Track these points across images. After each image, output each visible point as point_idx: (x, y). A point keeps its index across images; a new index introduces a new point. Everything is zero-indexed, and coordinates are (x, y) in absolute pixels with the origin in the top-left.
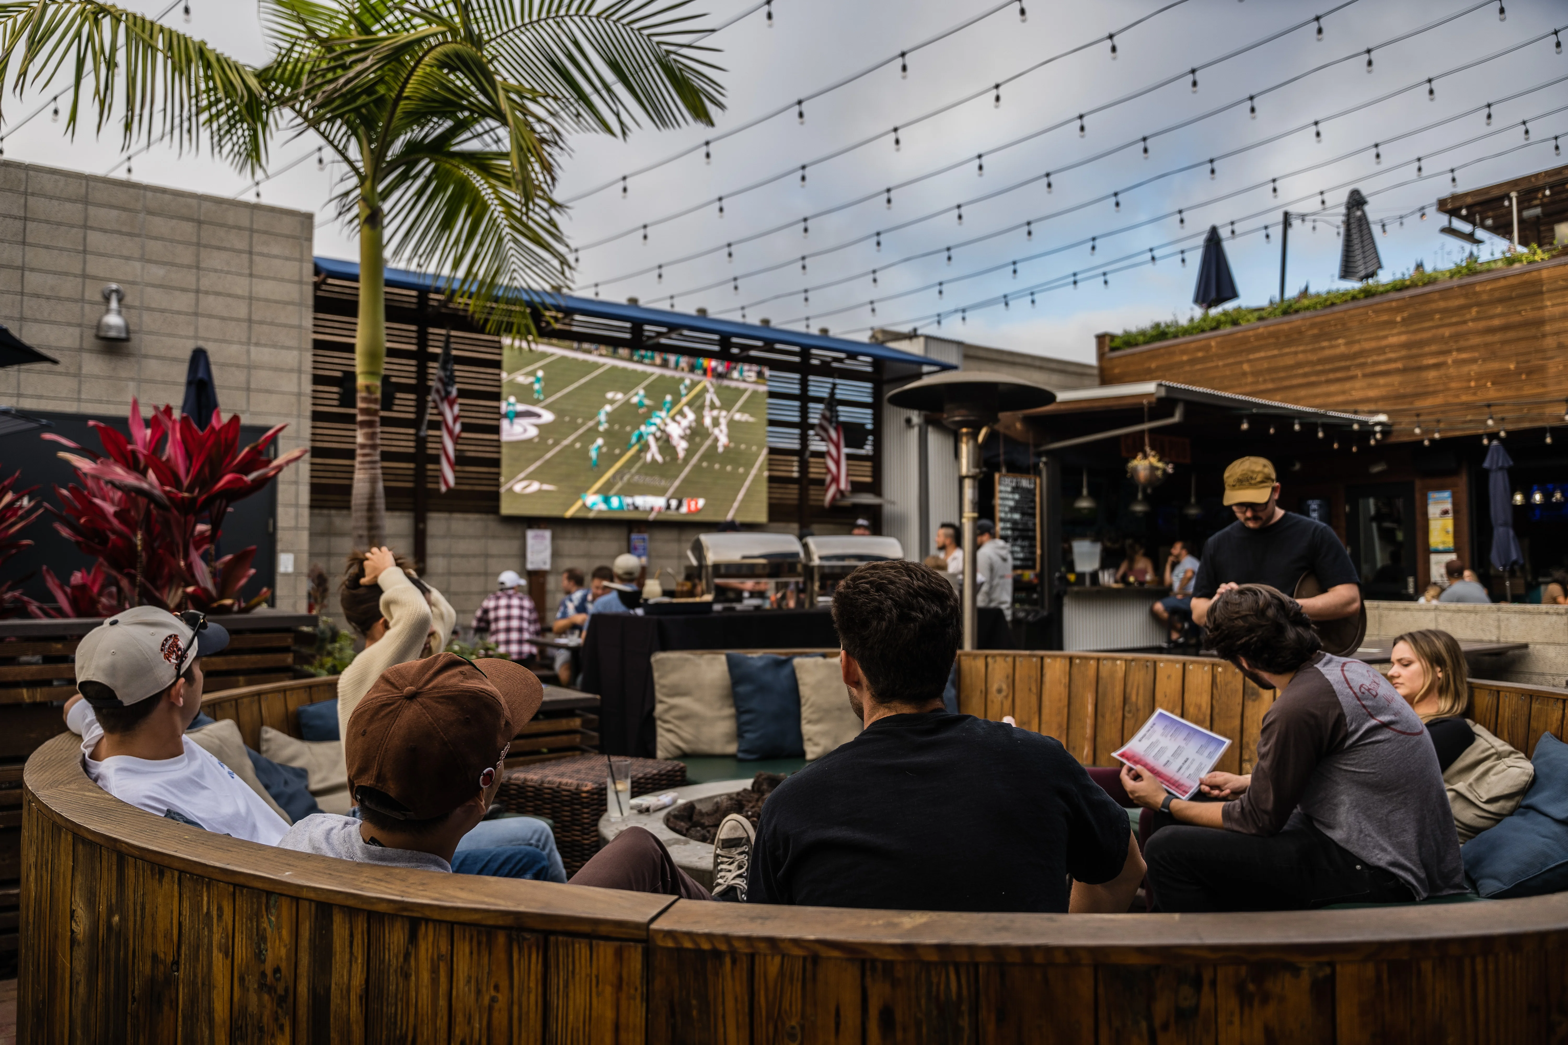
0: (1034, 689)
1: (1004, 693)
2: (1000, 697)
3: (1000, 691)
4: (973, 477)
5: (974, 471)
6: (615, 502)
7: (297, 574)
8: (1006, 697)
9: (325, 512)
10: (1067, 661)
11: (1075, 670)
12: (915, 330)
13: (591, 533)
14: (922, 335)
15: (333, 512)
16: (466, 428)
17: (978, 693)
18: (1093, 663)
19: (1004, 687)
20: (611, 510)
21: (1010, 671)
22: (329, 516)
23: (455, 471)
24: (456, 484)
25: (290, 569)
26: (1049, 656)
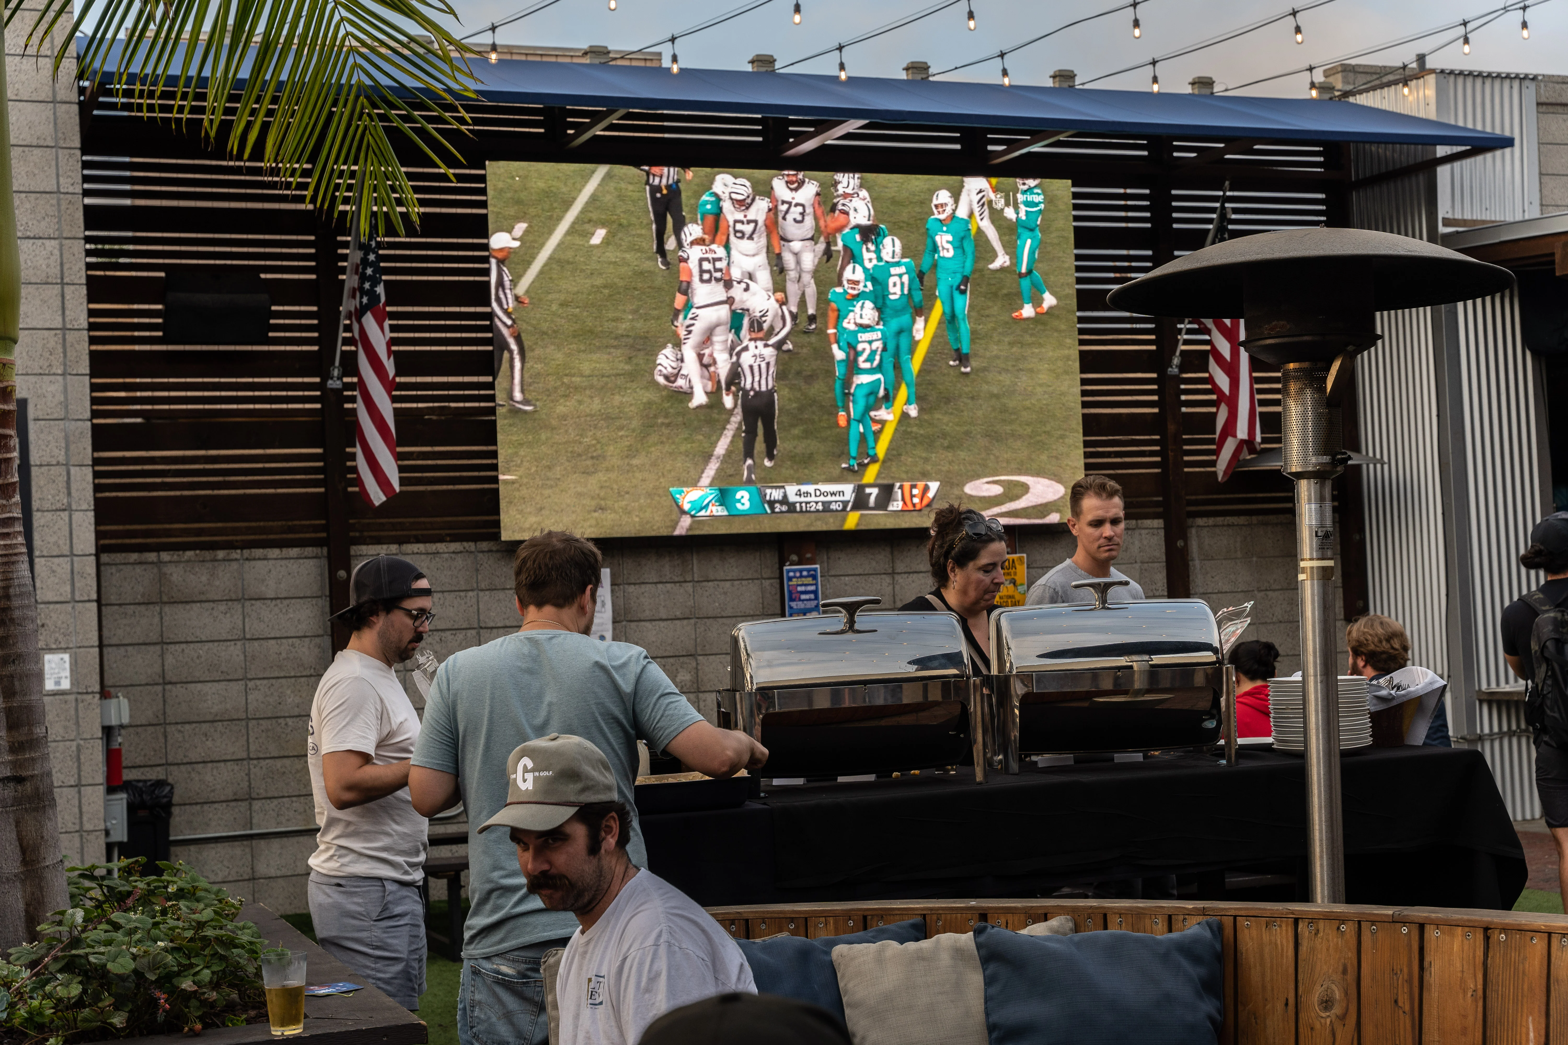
0: (1404, 1001)
1: (1337, 1010)
2: (1327, 1017)
3: (1327, 1003)
4: (1317, 475)
5: (1314, 461)
6: (744, 499)
7: (78, 692)
8: (1343, 1018)
9: (152, 556)
10: (1480, 936)
11: (1496, 959)
12: (1421, 59)
13: (697, 565)
14: (1433, 71)
15: (165, 556)
16: (404, 363)
17: (1280, 1006)
18: (1539, 943)
19: (1338, 994)
20: (733, 516)
21: (1352, 955)
22: (159, 563)
23: (398, 457)
24: (403, 481)
25: (66, 685)
26: (1437, 924)
